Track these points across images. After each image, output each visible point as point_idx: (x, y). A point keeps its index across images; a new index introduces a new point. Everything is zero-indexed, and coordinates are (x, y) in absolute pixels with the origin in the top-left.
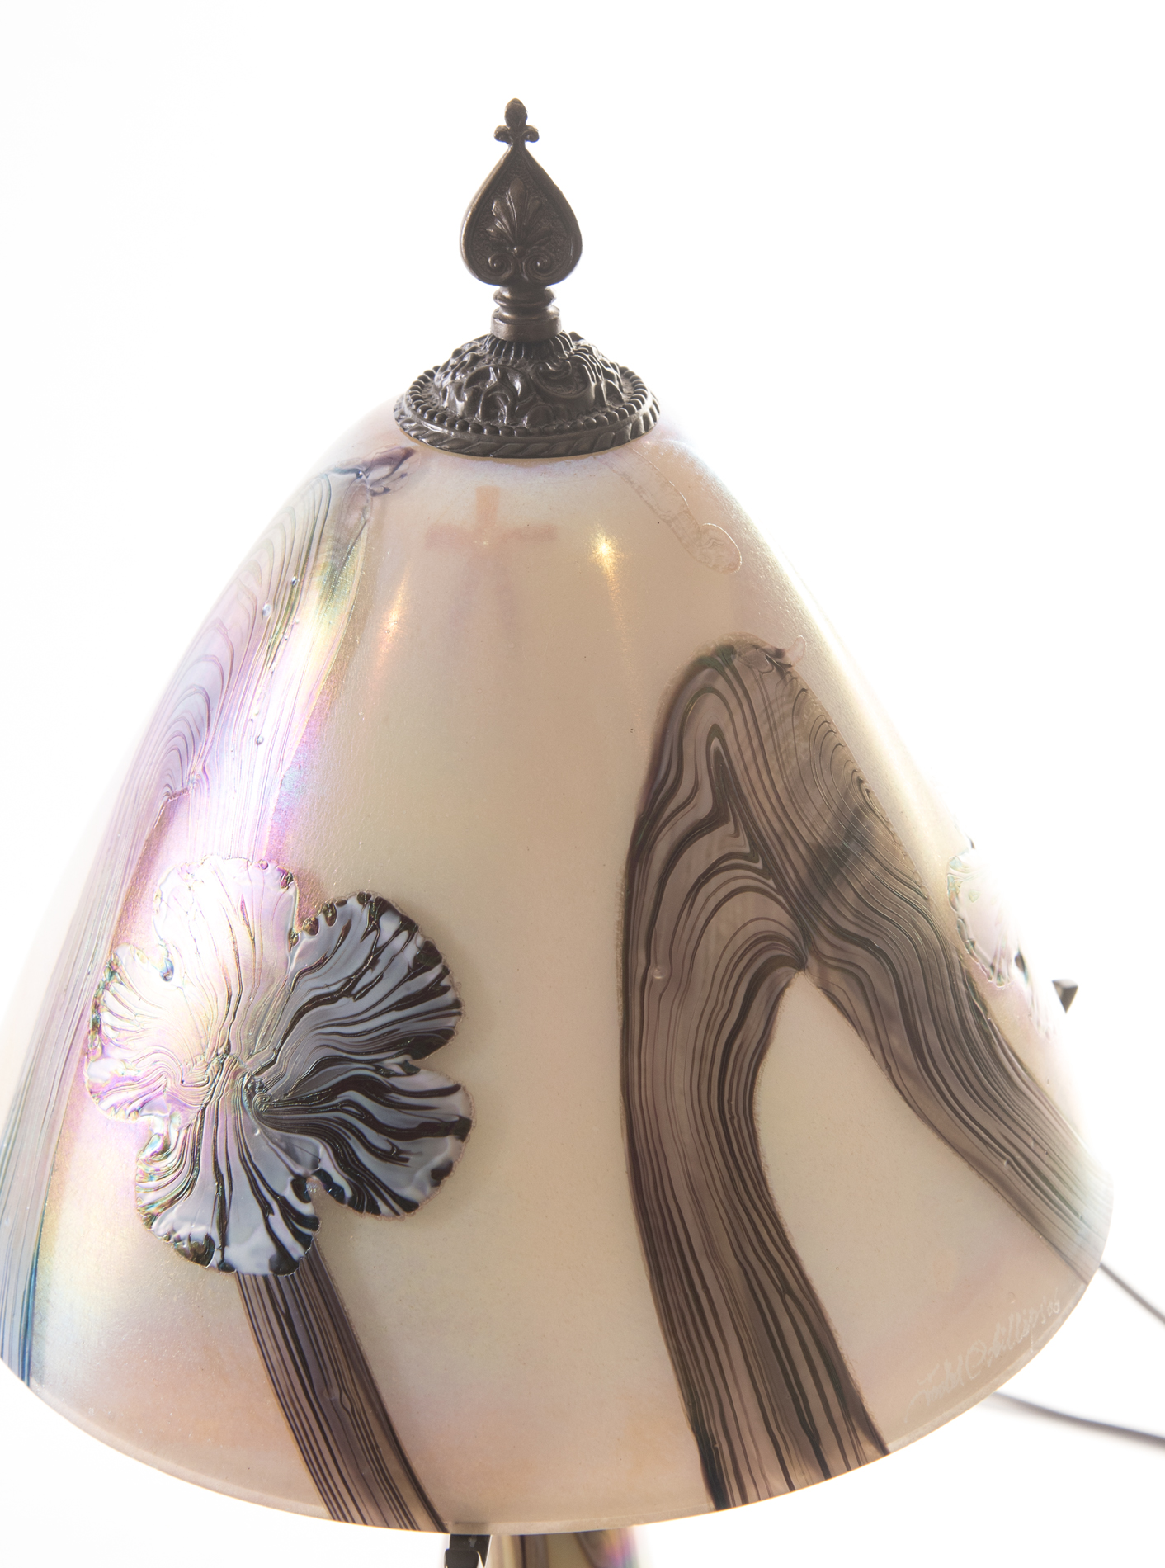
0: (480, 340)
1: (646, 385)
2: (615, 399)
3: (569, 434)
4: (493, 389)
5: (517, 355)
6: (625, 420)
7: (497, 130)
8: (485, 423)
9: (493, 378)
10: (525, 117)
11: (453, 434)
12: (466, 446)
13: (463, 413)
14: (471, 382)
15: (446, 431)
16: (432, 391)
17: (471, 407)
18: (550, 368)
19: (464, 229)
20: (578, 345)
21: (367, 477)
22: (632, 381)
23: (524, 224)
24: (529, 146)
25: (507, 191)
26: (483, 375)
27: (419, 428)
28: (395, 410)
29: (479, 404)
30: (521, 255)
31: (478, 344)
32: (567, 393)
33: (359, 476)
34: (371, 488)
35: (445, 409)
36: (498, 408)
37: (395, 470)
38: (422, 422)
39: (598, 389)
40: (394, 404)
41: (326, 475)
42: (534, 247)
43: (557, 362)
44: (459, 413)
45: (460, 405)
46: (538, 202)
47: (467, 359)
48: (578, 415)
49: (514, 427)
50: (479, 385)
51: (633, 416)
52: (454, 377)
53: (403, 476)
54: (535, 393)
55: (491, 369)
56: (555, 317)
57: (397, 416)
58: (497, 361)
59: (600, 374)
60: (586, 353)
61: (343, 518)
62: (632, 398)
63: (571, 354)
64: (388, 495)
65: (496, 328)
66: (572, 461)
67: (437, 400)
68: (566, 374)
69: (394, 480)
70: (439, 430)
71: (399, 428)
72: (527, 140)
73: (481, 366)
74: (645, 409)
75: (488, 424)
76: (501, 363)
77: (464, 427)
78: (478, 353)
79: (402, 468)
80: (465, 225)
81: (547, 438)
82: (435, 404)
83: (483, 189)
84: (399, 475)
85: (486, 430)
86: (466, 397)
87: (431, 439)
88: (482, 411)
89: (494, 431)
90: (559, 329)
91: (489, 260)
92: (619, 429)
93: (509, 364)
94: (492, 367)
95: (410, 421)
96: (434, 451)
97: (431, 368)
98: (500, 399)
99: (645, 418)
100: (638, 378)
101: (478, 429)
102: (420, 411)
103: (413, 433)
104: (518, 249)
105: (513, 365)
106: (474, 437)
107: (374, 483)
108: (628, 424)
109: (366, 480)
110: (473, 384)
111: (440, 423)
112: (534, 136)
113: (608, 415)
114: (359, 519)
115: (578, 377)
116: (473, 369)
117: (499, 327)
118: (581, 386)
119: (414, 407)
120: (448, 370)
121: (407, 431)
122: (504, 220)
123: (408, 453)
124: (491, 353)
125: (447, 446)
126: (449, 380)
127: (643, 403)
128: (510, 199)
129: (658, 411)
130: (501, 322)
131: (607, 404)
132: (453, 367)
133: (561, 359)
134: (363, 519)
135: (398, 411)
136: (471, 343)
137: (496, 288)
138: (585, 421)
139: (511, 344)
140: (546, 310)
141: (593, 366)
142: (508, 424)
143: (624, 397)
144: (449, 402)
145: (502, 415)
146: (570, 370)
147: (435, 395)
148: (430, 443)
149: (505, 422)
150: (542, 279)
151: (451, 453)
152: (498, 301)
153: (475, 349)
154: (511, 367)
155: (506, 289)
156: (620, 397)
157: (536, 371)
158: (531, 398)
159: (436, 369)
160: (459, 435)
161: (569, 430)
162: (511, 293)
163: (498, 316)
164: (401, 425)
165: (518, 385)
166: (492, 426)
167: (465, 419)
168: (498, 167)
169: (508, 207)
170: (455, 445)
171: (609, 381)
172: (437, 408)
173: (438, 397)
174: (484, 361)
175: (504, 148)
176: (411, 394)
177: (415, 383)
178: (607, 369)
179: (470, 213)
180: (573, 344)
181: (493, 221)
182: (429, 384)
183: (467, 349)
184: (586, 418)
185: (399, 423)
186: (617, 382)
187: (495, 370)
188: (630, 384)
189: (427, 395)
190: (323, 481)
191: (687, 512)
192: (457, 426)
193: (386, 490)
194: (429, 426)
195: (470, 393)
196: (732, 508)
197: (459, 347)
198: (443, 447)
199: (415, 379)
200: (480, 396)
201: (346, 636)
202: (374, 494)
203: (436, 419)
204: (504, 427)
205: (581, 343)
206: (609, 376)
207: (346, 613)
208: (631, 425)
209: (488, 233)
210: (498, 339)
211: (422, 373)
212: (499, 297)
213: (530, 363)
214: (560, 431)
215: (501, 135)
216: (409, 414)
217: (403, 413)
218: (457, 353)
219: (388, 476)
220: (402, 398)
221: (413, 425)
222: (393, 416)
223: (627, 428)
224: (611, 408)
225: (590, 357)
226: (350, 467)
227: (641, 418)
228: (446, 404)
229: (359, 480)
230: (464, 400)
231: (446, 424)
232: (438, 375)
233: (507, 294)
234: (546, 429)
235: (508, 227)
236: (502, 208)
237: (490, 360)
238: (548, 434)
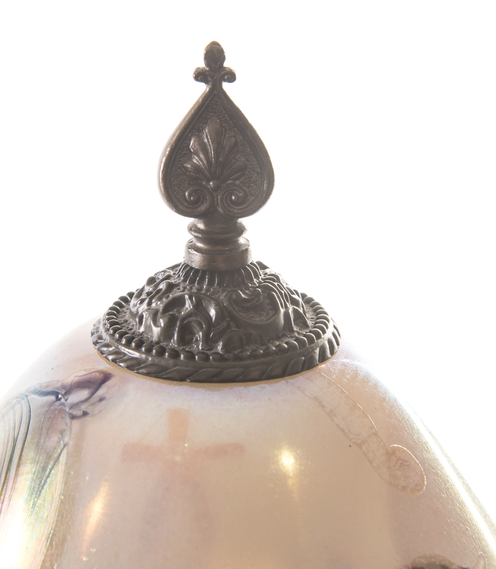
0: (173, 268)
1: (326, 310)
2: (301, 324)
3: (262, 360)
4: (189, 315)
5: (211, 283)
6: (313, 345)
7: (196, 71)
8: (181, 348)
9: (188, 305)
10: (224, 59)
11: (150, 359)
12: (161, 372)
13: (159, 337)
14: (167, 308)
15: (144, 356)
16: (127, 316)
17: (167, 333)
18: (243, 296)
19: (163, 164)
20: (266, 274)
21: (66, 400)
22: (312, 306)
23: (221, 160)
24: (226, 86)
25: (204, 128)
26: (179, 302)
27: (117, 352)
28: (93, 334)
29: (174, 330)
30: (217, 188)
31: (172, 273)
32: (259, 319)
33: (58, 399)
34: (70, 412)
35: (141, 335)
36: (193, 334)
37: (93, 393)
38: (120, 347)
39: (287, 315)
40: (91, 328)
41: (27, 396)
42: (230, 182)
43: (248, 290)
44: (155, 338)
45: (156, 331)
46: (233, 139)
47: (162, 286)
48: (269, 340)
49: (209, 352)
50: (174, 312)
51: (319, 340)
52: (150, 304)
53: (101, 399)
54: (229, 319)
55: (187, 297)
56: (246, 247)
57: (95, 340)
58: (191, 288)
59: (288, 301)
60: (274, 281)
61: (42, 441)
62: (316, 323)
63: (260, 283)
64: (87, 418)
65: (190, 258)
66: (266, 385)
67: (133, 325)
68: (257, 301)
69: (93, 404)
70: (136, 355)
71: (96, 351)
72: (225, 81)
73: (176, 293)
74: (329, 334)
75: (184, 350)
76: (195, 291)
77: (161, 352)
78: (172, 281)
79: (101, 392)
80: (164, 160)
81: (242, 363)
82: (131, 329)
83: (182, 127)
84: (98, 399)
85: (182, 356)
86: (162, 322)
87: (129, 363)
88: (178, 337)
89: (191, 356)
90: (249, 258)
91: (187, 194)
92: (308, 354)
93: (203, 292)
94: (187, 294)
95: (108, 346)
96: (132, 376)
97: (125, 294)
98: (195, 325)
99: (330, 342)
100: (318, 304)
101: (175, 354)
102: (117, 336)
103: (110, 357)
104: (214, 184)
105: (207, 292)
106: (171, 362)
107: (72, 407)
108: (316, 349)
109: (66, 403)
110: (168, 311)
111: (138, 348)
112: (231, 77)
113: (297, 340)
114: (59, 442)
115: (268, 304)
116: (169, 296)
117: (193, 257)
118: (271, 313)
119: (111, 332)
120: (143, 297)
121: (104, 355)
122: (202, 156)
123: (106, 377)
124: (184, 281)
125: (144, 371)
126: (144, 306)
127: (327, 328)
128: (207, 136)
129: (340, 336)
130: (196, 253)
131: (295, 329)
132: (148, 294)
133: (252, 287)
134: (62, 442)
135: (96, 335)
136: (164, 271)
137: (190, 220)
138: (277, 347)
139: (204, 272)
140: (237, 241)
141: (281, 293)
142: (203, 349)
143: (309, 323)
144: (146, 327)
145: (197, 340)
146: (261, 297)
147: (131, 320)
148: (128, 367)
149: (200, 348)
150: (236, 211)
151: (148, 378)
152: (193, 233)
153: (168, 277)
154: (205, 294)
155: (201, 221)
156: (306, 322)
157: (230, 299)
158: (225, 324)
159: (131, 295)
160: (156, 360)
161: (263, 356)
162: (206, 224)
163: (191, 247)
164: (99, 349)
165: (213, 312)
166: (188, 352)
167: (162, 344)
168: (197, 106)
169: (205, 144)
170: (152, 369)
171: (295, 307)
172: (134, 333)
173: (134, 322)
174: (179, 289)
175: (202, 88)
176: (108, 319)
177: (111, 308)
178: (293, 296)
179: (169, 149)
180: (261, 273)
181: (191, 157)
182: (124, 309)
183: (161, 277)
184: (277, 343)
185: (97, 347)
186: (302, 309)
187: (191, 298)
188: (311, 309)
189: (123, 319)
190: (23, 402)
191: (375, 434)
192: (154, 351)
193: (85, 414)
194: (126, 350)
195: (166, 319)
196: (413, 428)
197: (152, 275)
198: (140, 371)
199: (111, 305)
200: (176, 322)
201: (44, 561)
202: (73, 417)
203: (133, 344)
204: (199, 353)
205: (267, 271)
206: (295, 302)
207: (44, 538)
208: (318, 349)
209: (186, 168)
210: (192, 268)
211: (117, 299)
212: (193, 229)
213: (223, 291)
214: (254, 356)
215: (200, 76)
216: (107, 338)
217: (100, 338)
218: (151, 281)
219: (86, 400)
220: (99, 322)
221: (111, 349)
222: (91, 340)
223: (315, 353)
224: (299, 333)
225: (278, 285)
226: (50, 389)
227: (326, 343)
228: (142, 329)
229: (58, 403)
230: (160, 326)
231: (143, 349)
232: (133, 301)
233: (201, 226)
234: (240, 355)
235: (205, 162)
236: (200, 144)
237: (185, 288)
238: (241, 359)
